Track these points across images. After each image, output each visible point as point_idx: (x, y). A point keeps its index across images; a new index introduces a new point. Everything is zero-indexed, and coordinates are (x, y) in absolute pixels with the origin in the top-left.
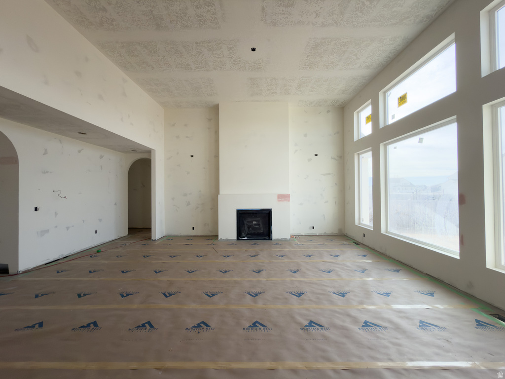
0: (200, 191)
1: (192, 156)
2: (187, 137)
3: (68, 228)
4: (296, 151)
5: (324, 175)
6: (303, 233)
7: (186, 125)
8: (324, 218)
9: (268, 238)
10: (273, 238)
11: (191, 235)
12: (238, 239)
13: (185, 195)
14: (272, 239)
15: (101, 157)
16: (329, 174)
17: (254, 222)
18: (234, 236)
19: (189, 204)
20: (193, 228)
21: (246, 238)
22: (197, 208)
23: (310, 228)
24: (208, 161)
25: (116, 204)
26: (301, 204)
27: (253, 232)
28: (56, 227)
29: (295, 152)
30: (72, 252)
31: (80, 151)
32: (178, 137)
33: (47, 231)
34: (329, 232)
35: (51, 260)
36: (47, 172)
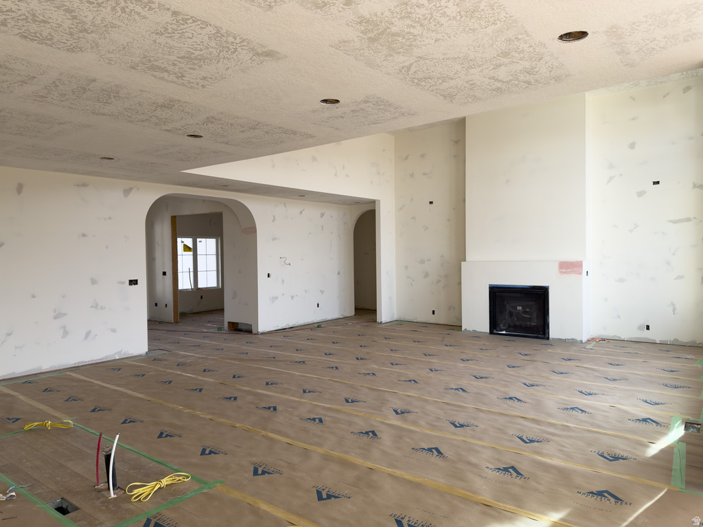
0: (442, 256)
1: (431, 203)
2: (424, 174)
3: (292, 297)
4: (611, 178)
5: (675, 222)
6: (624, 336)
7: (422, 156)
8: (674, 309)
9: (542, 336)
10: (550, 337)
11: (430, 322)
12: (491, 332)
13: (422, 262)
14: (548, 338)
15: (322, 215)
16: (688, 220)
17: (519, 308)
18: (485, 326)
19: (426, 275)
20: (434, 312)
21: (504, 332)
22: (439, 281)
23: (640, 328)
24: (454, 209)
25: (339, 273)
26: (621, 280)
27: (518, 324)
28: (283, 294)
29: (609, 182)
30: (297, 324)
31: (301, 213)
32: (412, 175)
33: (277, 298)
34: (685, 338)
35: (280, 328)
36: (276, 239)
